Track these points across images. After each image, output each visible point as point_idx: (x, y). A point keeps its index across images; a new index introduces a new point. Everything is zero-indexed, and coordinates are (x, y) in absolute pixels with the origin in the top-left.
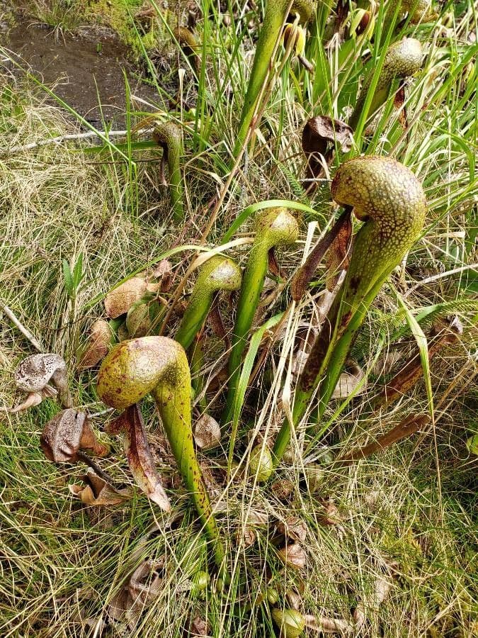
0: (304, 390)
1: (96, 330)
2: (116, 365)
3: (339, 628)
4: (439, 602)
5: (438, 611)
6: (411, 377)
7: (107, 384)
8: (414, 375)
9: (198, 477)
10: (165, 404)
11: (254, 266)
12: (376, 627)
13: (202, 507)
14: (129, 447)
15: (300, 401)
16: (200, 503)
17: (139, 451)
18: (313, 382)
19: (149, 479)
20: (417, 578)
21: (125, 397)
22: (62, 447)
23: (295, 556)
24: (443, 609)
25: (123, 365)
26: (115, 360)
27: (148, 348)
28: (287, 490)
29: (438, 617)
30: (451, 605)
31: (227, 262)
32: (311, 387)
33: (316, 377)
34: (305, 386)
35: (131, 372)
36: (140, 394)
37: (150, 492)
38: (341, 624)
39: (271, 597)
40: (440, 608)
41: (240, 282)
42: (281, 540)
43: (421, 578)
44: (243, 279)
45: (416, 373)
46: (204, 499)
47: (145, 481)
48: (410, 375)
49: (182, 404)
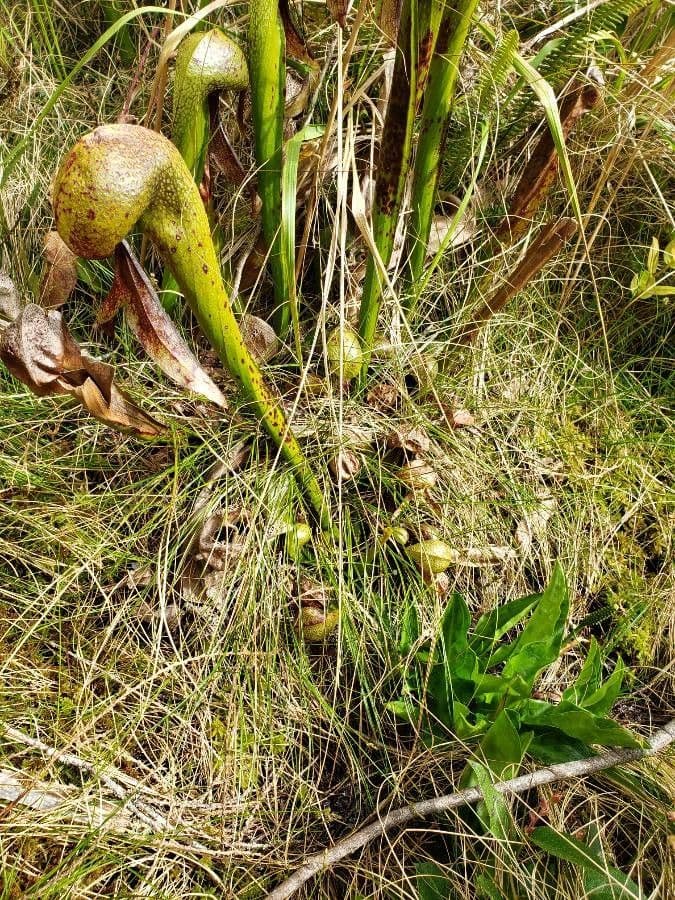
0: (384, 210)
1: (49, 246)
2: (74, 176)
3: (498, 556)
4: (624, 502)
5: (623, 513)
6: (538, 190)
7: (70, 210)
8: (541, 185)
9: (258, 376)
10: (174, 249)
11: (262, 30)
12: (546, 547)
13: (276, 425)
14: (138, 325)
15: (381, 232)
16: (271, 418)
17: (153, 324)
18: (395, 193)
19: (181, 361)
20: (591, 476)
21: (104, 225)
22: (37, 358)
23: (421, 474)
24: (630, 508)
25: (84, 171)
26: (72, 169)
27: (117, 141)
28: (390, 397)
29: (625, 519)
30: (640, 501)
31: (215, 33)
32: (393, 204)
33: (398, 180)
34: (385, 203)
35: (101, 181)
36: (127, 215)
37: (188, 381)
38: (499, 552)
39: (401, 537)
40: (626, 508)
41: (245, 67)
42: (397, 456)
43: (595, 476)
44: (249, 63)
45: (543, 181)
46: (275, 412)
47: (176, 365)
48: (537, 185)
49: (200, 245)
